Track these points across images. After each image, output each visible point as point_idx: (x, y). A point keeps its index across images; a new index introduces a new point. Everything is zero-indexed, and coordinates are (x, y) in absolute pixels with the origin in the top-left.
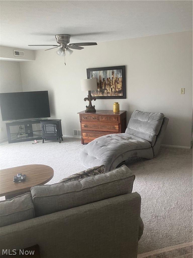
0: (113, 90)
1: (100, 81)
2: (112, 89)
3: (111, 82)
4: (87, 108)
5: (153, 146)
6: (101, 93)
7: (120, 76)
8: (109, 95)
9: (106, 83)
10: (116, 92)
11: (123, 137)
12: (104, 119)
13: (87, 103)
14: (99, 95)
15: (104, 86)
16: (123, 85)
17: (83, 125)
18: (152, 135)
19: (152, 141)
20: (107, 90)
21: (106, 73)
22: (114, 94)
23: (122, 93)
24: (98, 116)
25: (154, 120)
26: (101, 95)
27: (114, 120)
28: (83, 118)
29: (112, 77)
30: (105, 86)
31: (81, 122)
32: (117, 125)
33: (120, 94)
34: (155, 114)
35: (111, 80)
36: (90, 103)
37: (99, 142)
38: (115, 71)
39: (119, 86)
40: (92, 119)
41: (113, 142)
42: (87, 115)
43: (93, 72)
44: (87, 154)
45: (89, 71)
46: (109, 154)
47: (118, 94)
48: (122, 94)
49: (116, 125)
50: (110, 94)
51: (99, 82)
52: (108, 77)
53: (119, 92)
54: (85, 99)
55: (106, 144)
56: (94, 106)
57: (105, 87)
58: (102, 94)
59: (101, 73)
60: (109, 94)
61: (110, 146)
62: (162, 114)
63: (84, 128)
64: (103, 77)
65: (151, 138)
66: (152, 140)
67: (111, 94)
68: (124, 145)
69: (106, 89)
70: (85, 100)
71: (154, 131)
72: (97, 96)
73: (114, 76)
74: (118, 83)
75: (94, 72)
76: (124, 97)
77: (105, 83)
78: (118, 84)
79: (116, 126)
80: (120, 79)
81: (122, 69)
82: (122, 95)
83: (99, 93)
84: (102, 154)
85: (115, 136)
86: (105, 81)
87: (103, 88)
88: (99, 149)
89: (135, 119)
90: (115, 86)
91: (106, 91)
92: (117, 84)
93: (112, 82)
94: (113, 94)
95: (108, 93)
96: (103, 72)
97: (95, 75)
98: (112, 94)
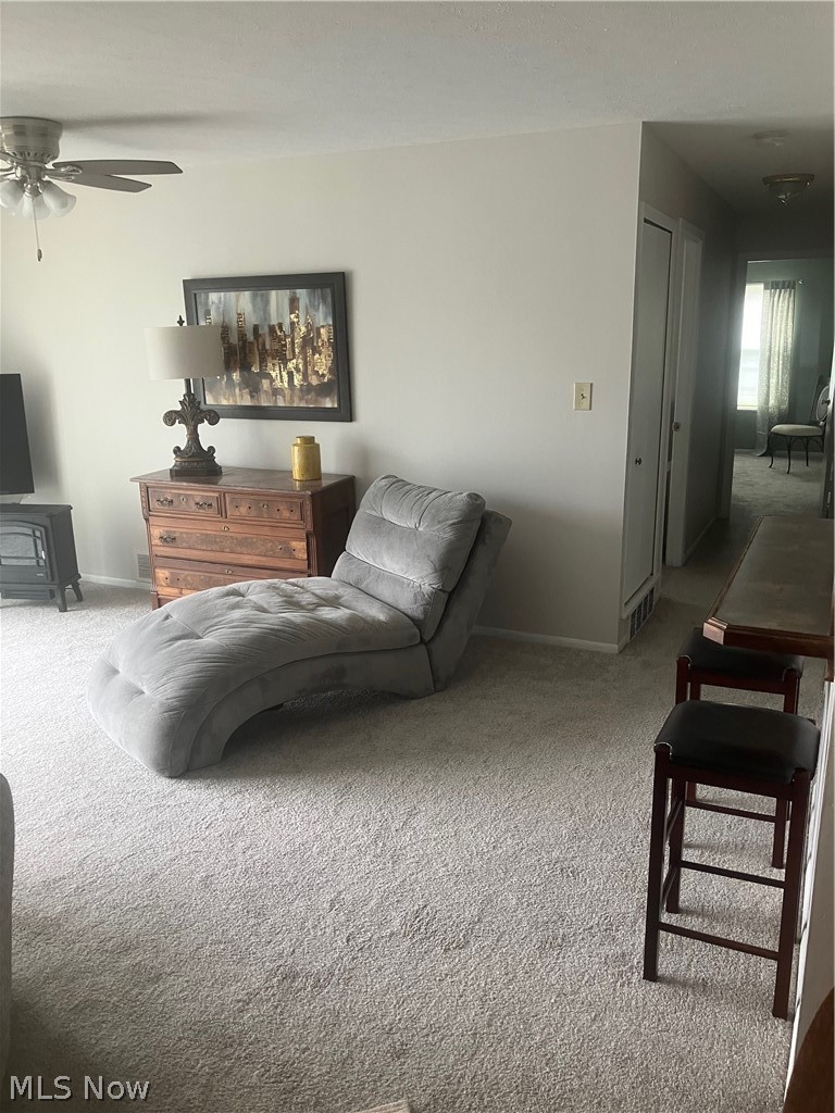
0: (297, 380)
1: (242, 336)
2: (290, 375)
3: (285, 345)
4: (177, 456)
5: (427, 638)
6: (247, 390)
7: (323, 319)
8: (281, 403)
9: (268, 347)
10: (307, 389)
11: (298, 597)
12: (243, 510)
13: (179, 435)
14: (238, 398)
15: (258, 362)
16: (336, 361)
17: (156, 532)
18: (427, 589)
19: (425, 618)
20: (272, 380)
21: (267, 302)
22: (301, 399)
23: (336, 398)
24: (216, 495)
25: (439, 522)
26: (247, 401)
27: (286, 514)
28: (154, 504)
29: (292, 324)
30: (263, 362)
31: (147, 520)
32: (301, 540)
33: (328, 399)
34: (449, 495)
35: (285, 336)
36: (194, 437)
37: (175, 617)
38: (302, 293)
39: (323, 363)
40: (194, 507)
41: (232, 621)
42: (173, 491)
43: (210, 294)
44: (116, 672)
45: (194, 289)
46: (192, 673)
47: (316, 401)
48: (333, 402)
49: (296, 539)
50: (284, 397)
51: (234, 339)
52: (274, 322)
53: (323, 390)
54: (170, 418)
55: (199, 631)
56: (212, 449)
57: (261, 367)
58: (252, 397)
59: (243, 302)
60: (280, 398)
61: (212, 640)
62: (474, 497)
63: (162, 548)
64: (251, 319)
65: (420, 602)
66: (425, 612)
67: (288, 398)
68: (278, 634)
69: (268, 376)
70: (166, 423)
71: (436, 571)
72: (231, 403)
73: (297, 317)
74: (315, 350)
75: (214, 297)
76: (345, 412)
77: (264, 345)
78: (317, 356)
79: (294, 544)
80: (322, 331)
81: (334, 288)
82: (336, 406)
83: (237, 391)
84: (167, 672)
85: (262, 592)
86: (260, 340)
87: (253, 369)
88: (162, 649)
89: (374, 513)
90: (306, 364)
91: (265, 383)
92: (314, 354)
93: (293, 343)
94: (296, 399)
95: (276, 392)
96: (254, 298)
97: (218, 308)
98: (292, 400)
